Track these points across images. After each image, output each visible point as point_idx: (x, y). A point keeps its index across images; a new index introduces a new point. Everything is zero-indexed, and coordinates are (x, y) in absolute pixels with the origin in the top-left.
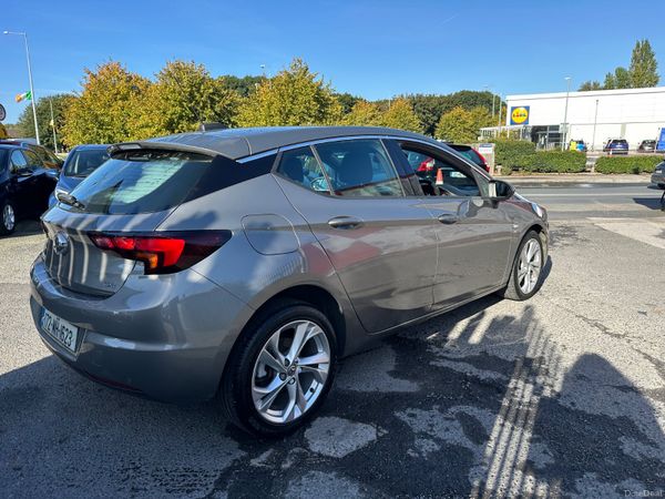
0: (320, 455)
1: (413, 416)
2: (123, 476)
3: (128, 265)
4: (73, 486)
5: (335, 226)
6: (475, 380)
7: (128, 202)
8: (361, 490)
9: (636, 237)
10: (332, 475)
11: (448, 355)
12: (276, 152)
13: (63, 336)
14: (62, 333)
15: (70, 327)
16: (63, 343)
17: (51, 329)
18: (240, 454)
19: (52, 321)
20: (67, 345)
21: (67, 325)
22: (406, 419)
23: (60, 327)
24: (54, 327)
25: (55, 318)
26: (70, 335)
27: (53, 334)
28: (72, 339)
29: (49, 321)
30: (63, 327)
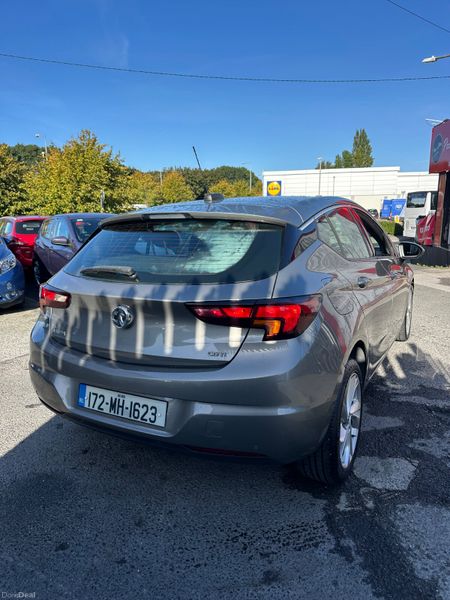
0: (389, 491)
1: (423, 445)
6: (437, 409)
10: (417, 505)
13: (136, 413)
14: (135, 410)
15: (150, 403)
16: (139, 420)
17: (106, 409)
18: (322, 503)
19: (108, 400)
20: (148, 422)
21: (142, 401)
22: (421, 448)
23: (127, 404)
24: (113, 406)
25: (115, 395)
26: (153, 411)
27: (112, 413)
28: (158, 415)
29: (99, 401)
30: (136, 404)
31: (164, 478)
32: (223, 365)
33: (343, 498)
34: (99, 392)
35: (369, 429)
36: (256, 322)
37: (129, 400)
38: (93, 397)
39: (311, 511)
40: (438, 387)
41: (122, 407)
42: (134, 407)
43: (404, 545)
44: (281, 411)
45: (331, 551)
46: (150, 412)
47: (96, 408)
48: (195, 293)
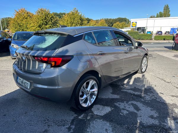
0: (97, 115)
1: (120, 104)
2: (45, 122)
3: (45, 65)
4: (31, 125)
5: (99, 54)
6: (134, 95)
7: (44, 47)
8: (110, 124)
9: (168, 57)
10: (101, 120)
11: (126, 88)
12: (83, 34)
16: (25, 86)
18: (76, 115)
20: (27, 87)
22: (118, 105)
25: (22, 80)
27: (22, 84)
33: (82, 116)
35: (107, 97)
38: (19, 79)
39: (70, 116)
40: (140, 88)
43: (88, 130)
45: (66, 128)
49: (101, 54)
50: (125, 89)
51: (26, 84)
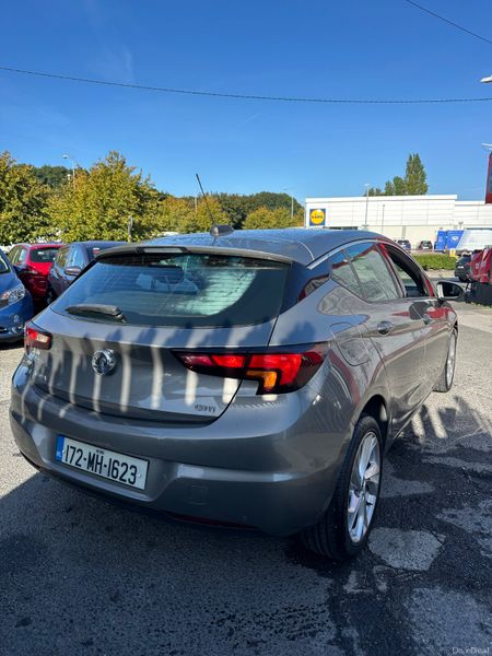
0: (406, 571)
1: (454, 516)
6: (474, 474)
8: (478, 601)
10: (438, 590)
11: (431, 451)
13: (115, 472)
14: (114, 468)
15: (130, 461)
16: (117, 480)
17: (84, 465)
18: (327, 582)
19: (86, 455)
20: (127, 483)
21: (122, 458)
22: (451, 520)
23: (106, 462)
24: (91, 463)
25: (93, 450)
26: (133, 470)
27: (90, 470)
28: (138, 475)
29: (77, 455)
30: (116, 461)
31: (151, 545)
32: (209, 421)
33: (353, 578)
34: (78, 445)
35: (392, 495)
36: (249, 373)
37: (108, 456)
38: (71, 451)
39: (314, 591)
40: (477, 448)
41: (101, 464)
42: (113, 465)
43: (416, 639)
44: (277, 477)
45: (330, 642)
46: (130, 471)
47: (73, 464)
48: (186, 338)
49: (383, 332)
50: (431, 454)
51: (122, 470)
